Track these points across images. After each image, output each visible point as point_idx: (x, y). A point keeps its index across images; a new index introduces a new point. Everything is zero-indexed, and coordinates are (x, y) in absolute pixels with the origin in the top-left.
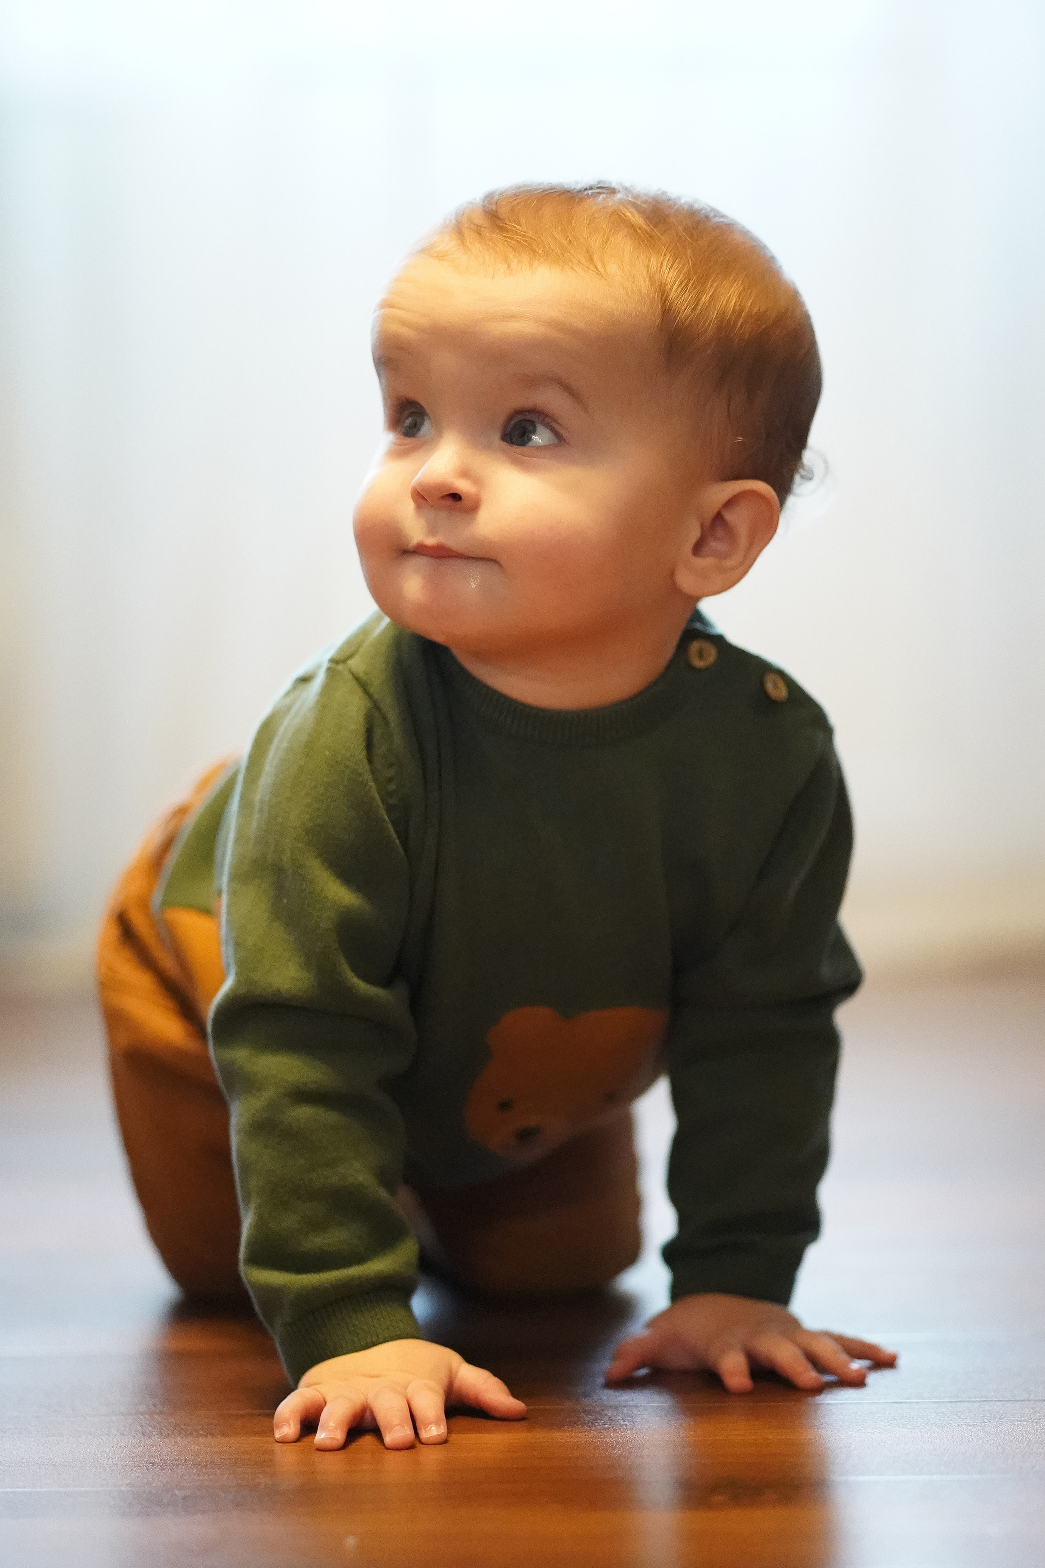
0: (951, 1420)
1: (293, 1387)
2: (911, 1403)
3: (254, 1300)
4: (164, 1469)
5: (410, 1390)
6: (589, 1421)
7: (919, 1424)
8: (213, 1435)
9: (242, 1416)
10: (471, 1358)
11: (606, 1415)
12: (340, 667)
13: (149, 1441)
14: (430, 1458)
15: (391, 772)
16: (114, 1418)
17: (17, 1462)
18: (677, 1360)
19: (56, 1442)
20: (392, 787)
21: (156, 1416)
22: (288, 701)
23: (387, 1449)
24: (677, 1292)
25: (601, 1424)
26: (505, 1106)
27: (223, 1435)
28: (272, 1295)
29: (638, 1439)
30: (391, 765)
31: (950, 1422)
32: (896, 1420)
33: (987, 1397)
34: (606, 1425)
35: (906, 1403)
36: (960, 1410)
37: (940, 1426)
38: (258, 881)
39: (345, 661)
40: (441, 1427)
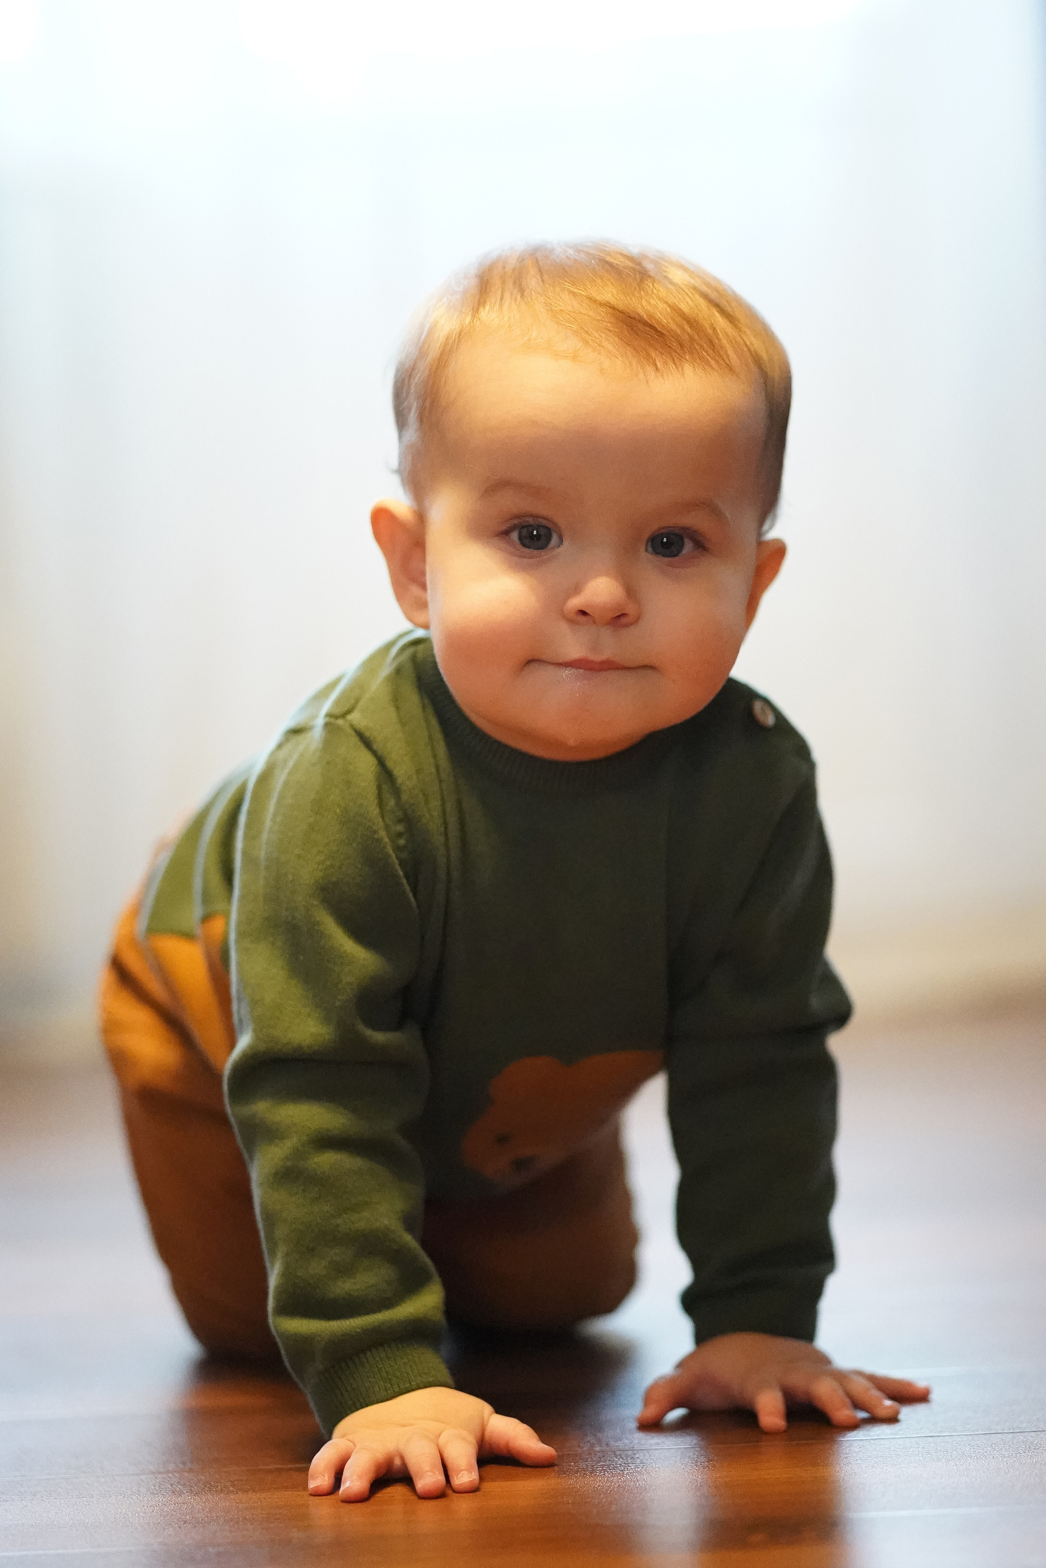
0: (986, 1452)
1: (326, 1436)
2: (944, 1436)
3: (283, 1352)
4: (196, 1527)
5: (442, 1440)
6: (620, 1465)
7: (953, 1457)
8: (244, 1491)
11: (638, 1458)
12: (340, 722)
13: (180, 1500)
14: (463, 1507)
15: (400, 828)
16: (143, 1477)
17: (49, 1524)
18: (711, 1399)
19: (87, 1503)
20: (402, 842)
21: (186, 1474)
22: (282, 754)
24: (701, 1336)
25: (632, 1467)
26: (503, 1139)
27: (253, 1490)
28: (304, 1344)
30: (401, 821)
31: (985, 1454)
32: (931, 1455)
33: (1020, 1428)
34: (639, 1468)
35: (940, 1436)
36: (994, 1442)
37: (975, 1458)
38: (271, 939)
39: (344, 715)
40: (473, 1473)
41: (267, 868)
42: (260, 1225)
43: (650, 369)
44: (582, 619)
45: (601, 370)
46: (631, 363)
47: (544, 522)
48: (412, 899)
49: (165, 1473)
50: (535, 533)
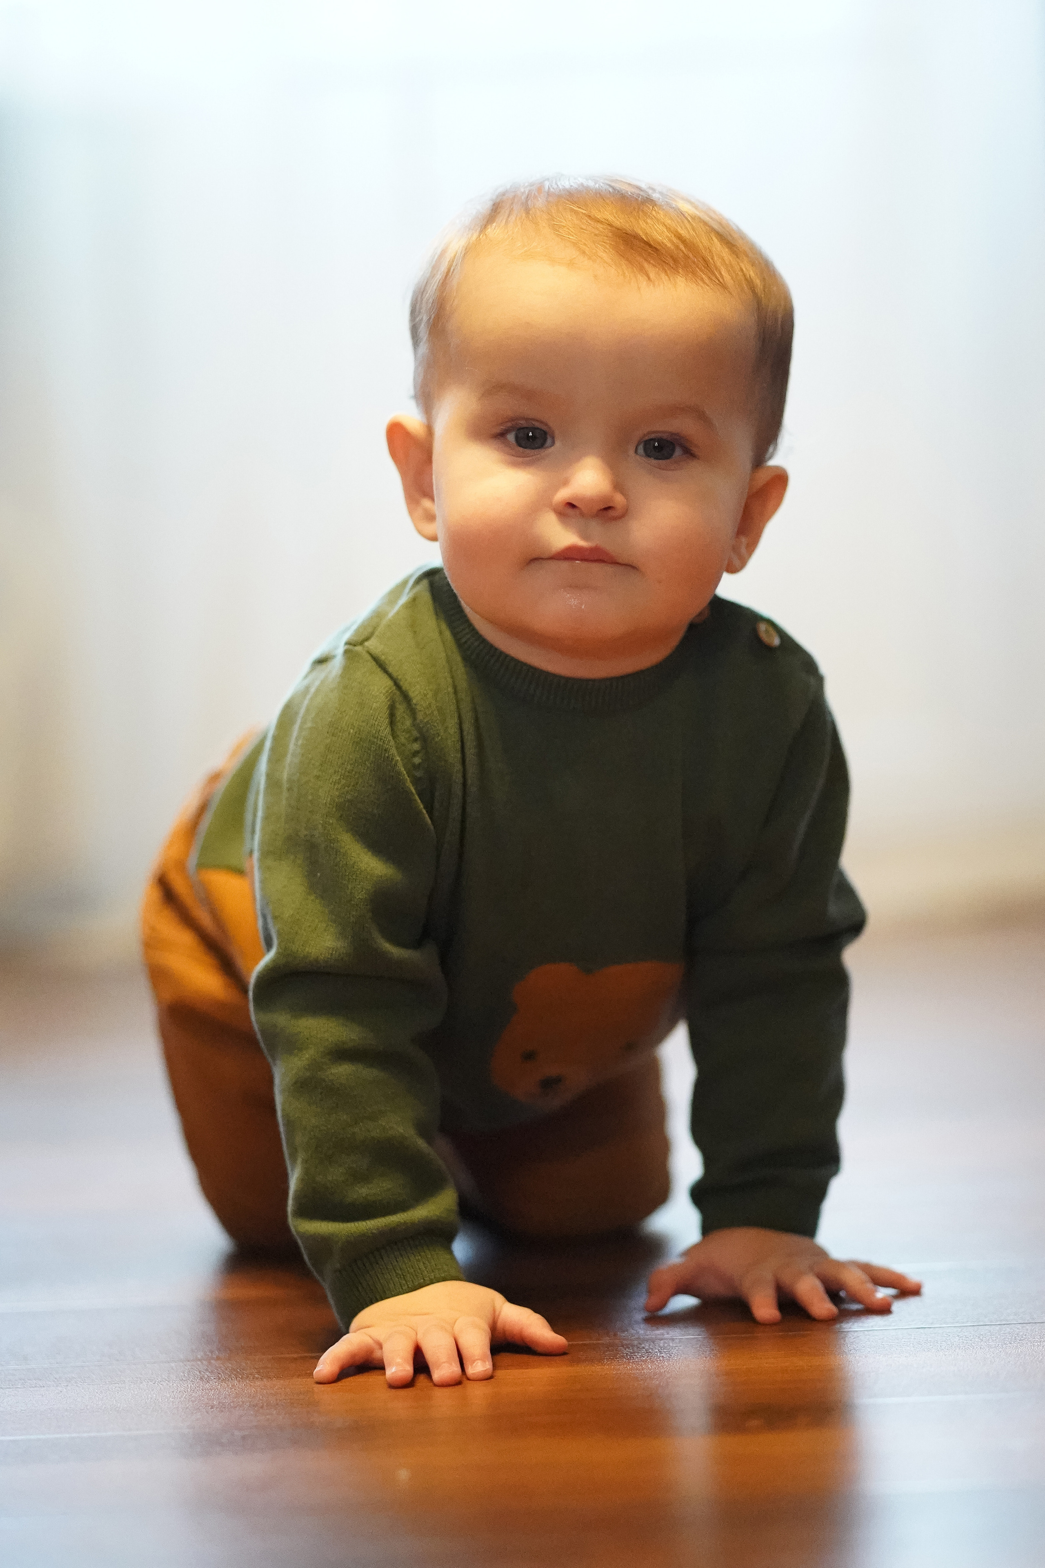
0: (974, 1343)
1: (343, 1329)
2: (934, 1328)
3: (303, 1249)
4: (222, 1411)
5: (456, 1327)
6: (627, 1354)
7: (943, 1348)
8: (269, 1378)
9: (296, 1359)
10: (513, 1298)
11: (644, 1348)
12: (358, 648)
13: (208, 1386)
14: (477, 1394)
15: (416, 746)
16: (173, 1365)
17: (82, 1408)
19: (119, 1389)
20: (417, 760)
21: (213, 1362)
22: (306, 682)
23: (435, 1385)
24: (707, 1228)
25: (638, 1356)
26: (529, 1056)
27: (278, 1377)
28: (323, 1244)
29: (674, 1369)
30: (416, 740)
31: (973, 1345)
32: (921, 1345)
33: (1007, 1320)
34: (643, 1357)
35: (930, 1328)
36: (982, 1333)
37: (964, 1348)
38: (292, 857)
39: (361, 643)
40: (487, 1363)
41: (289, 789)
42: (282, 1129)
43: (642, 279)
44: (570, 511)
45: (595, 276)
46: (624, 274)
47: (537, 424)
48: (429, 821)
49: (193, 1360)
50: (531, 434)
